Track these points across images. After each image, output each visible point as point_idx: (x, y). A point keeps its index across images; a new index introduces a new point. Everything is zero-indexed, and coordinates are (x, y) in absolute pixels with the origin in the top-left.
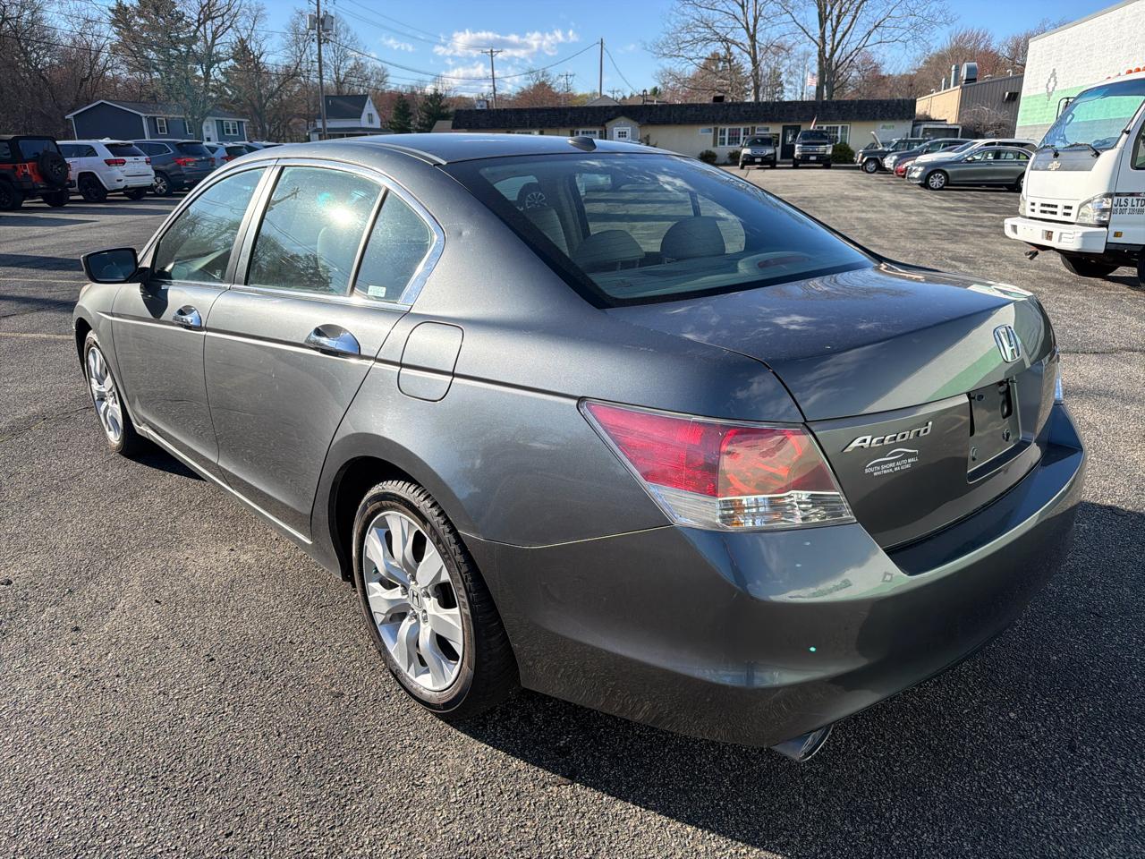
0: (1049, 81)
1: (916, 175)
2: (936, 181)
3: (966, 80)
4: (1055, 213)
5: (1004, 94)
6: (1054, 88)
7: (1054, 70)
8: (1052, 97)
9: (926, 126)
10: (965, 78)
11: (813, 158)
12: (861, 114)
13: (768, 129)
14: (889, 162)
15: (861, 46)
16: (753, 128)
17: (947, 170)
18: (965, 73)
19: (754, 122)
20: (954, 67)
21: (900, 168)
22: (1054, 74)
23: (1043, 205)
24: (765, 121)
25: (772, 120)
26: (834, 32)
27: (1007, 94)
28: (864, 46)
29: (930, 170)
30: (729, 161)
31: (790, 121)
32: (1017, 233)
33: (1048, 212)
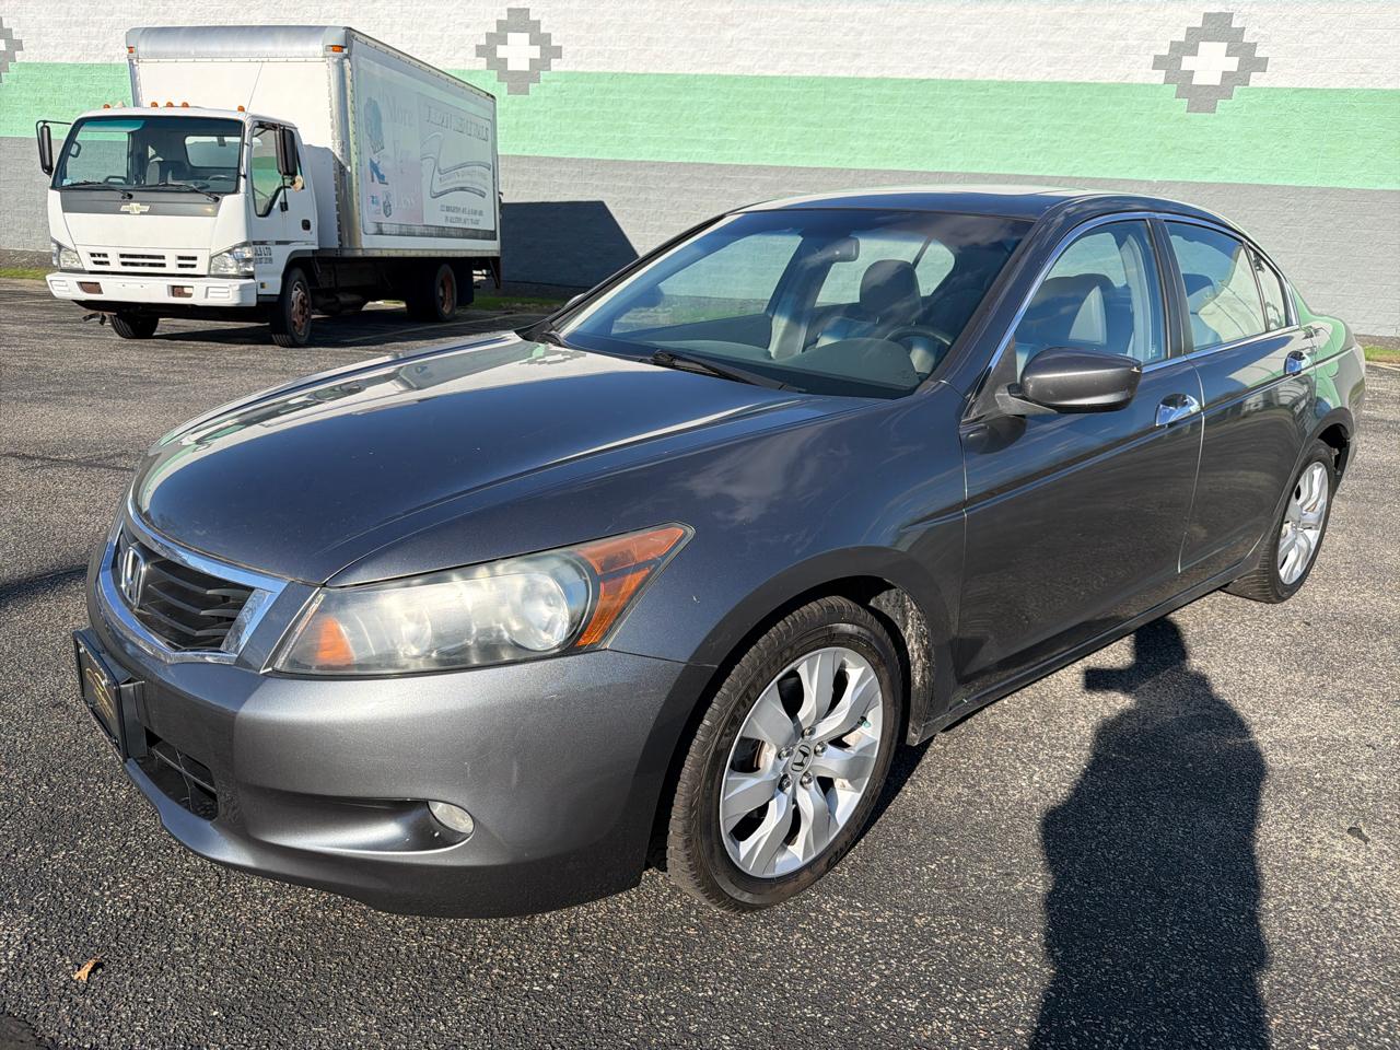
23: (124, 256)
32: (100, 292)
33: (143, 264)
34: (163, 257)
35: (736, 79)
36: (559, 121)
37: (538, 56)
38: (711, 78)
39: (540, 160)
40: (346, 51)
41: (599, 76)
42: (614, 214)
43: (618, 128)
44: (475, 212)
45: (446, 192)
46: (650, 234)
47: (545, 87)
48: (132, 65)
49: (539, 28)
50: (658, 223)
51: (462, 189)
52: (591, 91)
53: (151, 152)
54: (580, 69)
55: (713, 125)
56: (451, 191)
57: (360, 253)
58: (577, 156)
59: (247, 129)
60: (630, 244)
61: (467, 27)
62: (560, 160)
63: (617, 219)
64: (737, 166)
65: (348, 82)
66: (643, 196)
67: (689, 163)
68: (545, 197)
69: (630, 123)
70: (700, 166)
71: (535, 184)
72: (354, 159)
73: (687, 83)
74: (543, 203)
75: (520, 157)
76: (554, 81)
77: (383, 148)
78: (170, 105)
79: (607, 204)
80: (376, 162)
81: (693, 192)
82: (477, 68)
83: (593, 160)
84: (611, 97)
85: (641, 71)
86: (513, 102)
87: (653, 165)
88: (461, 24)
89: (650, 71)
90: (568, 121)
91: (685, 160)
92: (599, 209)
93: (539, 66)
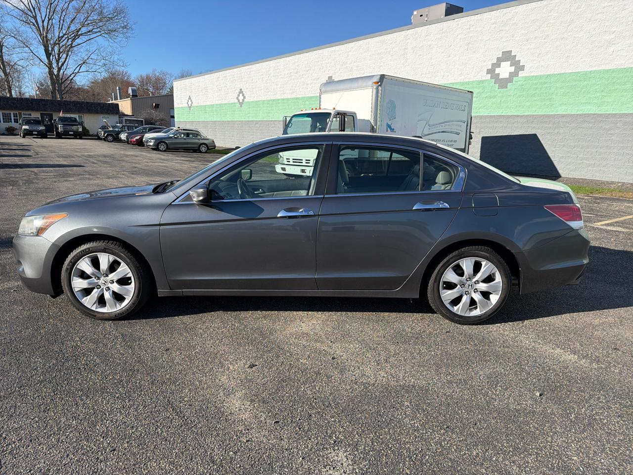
0: (188, 101)
1: (151, 144)
2: (162, 147)
3: (132, 95)
4: (302, 163)
5: (153, 104)
6: (191, 105)
7: (190, 96)
8: (191, 109)
9: (126, 118)
10: (131, 94)
11: (71, 133)
12: (89, 110)
13: (31, 115)
14: (123, 136)
15: (76, 71)
16: (20, 114)
17: (166, 141)
18: (131, 92)
19: (21, 110)
20: (117, 88)
21: (133, 140)
22: (190, 98)
23: (293, 159)
24: (28, 110)
25: (33, 109)
26: (58, 62)
27: (154, 104)
28: (78, 72)
29: (157, 142)
30: (6, 132)
31: (45, 111)
32: (285, 171)
33: (298, 162)
34: (302, 160)
35: (613, 71)
36: (519, 99)
37: (513, 71)
38: (600, 71)
39: (509, 117)
40: (379, 83)
41: (541, 77)
42: (541, 140)
43: (547, 100)
44: (451, 141)
45: (432, 134)
46: (558, 149)
47: (515, 84)
48: (320, 96)
49: (515, 58)
50: (563, 144)
51: (443, 132)
52: (536, 84)
53: (318, 124)
54: (532, 74)
55: (598, 95)
56: (435, 133)
57: (376, 159)
58: (526, 114)
59: (332, 115)
60: (547, 153)
61: (485, 62)
62: (518, 116)
63: (542, 142)
64: (609, 114)
65: (379, 95)
66: (556, 131)
67: (583, 114)
68: (509, 133)
69: (554, 97)
70: (588, 115)
71: (505, 127)
72: (378, 123)
73: (586, 76)
74: (508, 135)
75: (500, 116)
76: (519, 81)
77: (395, 118)
78: (316, 109)
79: (538, 135)
80: (390, 124)
81: (583, 128)
82: (486, 79)
83: (533, 115)
84: (546, 86)
85: (562, 72)
86: (500, 92)
87: (563, 116)
88: (482, 61)
89: (567, 72)
90: (524, 98)
91: (581, 113)
92: (534, 137)
93: (513, 75)
